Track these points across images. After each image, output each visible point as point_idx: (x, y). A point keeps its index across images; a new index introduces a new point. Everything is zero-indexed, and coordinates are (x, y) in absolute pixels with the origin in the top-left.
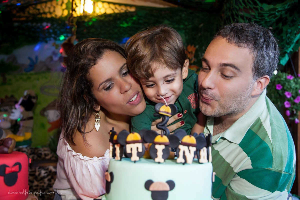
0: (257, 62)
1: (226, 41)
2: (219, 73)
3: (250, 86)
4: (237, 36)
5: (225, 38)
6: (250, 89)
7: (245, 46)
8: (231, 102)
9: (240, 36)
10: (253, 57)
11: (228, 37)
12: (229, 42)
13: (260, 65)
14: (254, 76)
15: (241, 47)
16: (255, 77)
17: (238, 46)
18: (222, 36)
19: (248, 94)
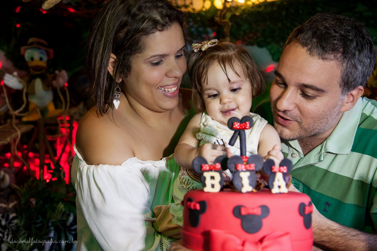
0: (347, 75)
1: (307, 52)
2: (299, 91)
3: (338, 104)
4: (321, 46)
5: (306, 48)
6: (338, 107)
7: (332, 58)
8: (316, 125)
9: (325, 46)
10: (342, 70)
11: (309, 46)
12: (310, 54)
13: (350, 78)
14: (342, 91)
15: (326, 59)
16: (344, 92)
17: (323, 59)
18: (301, 45)
19: (336, 113)
